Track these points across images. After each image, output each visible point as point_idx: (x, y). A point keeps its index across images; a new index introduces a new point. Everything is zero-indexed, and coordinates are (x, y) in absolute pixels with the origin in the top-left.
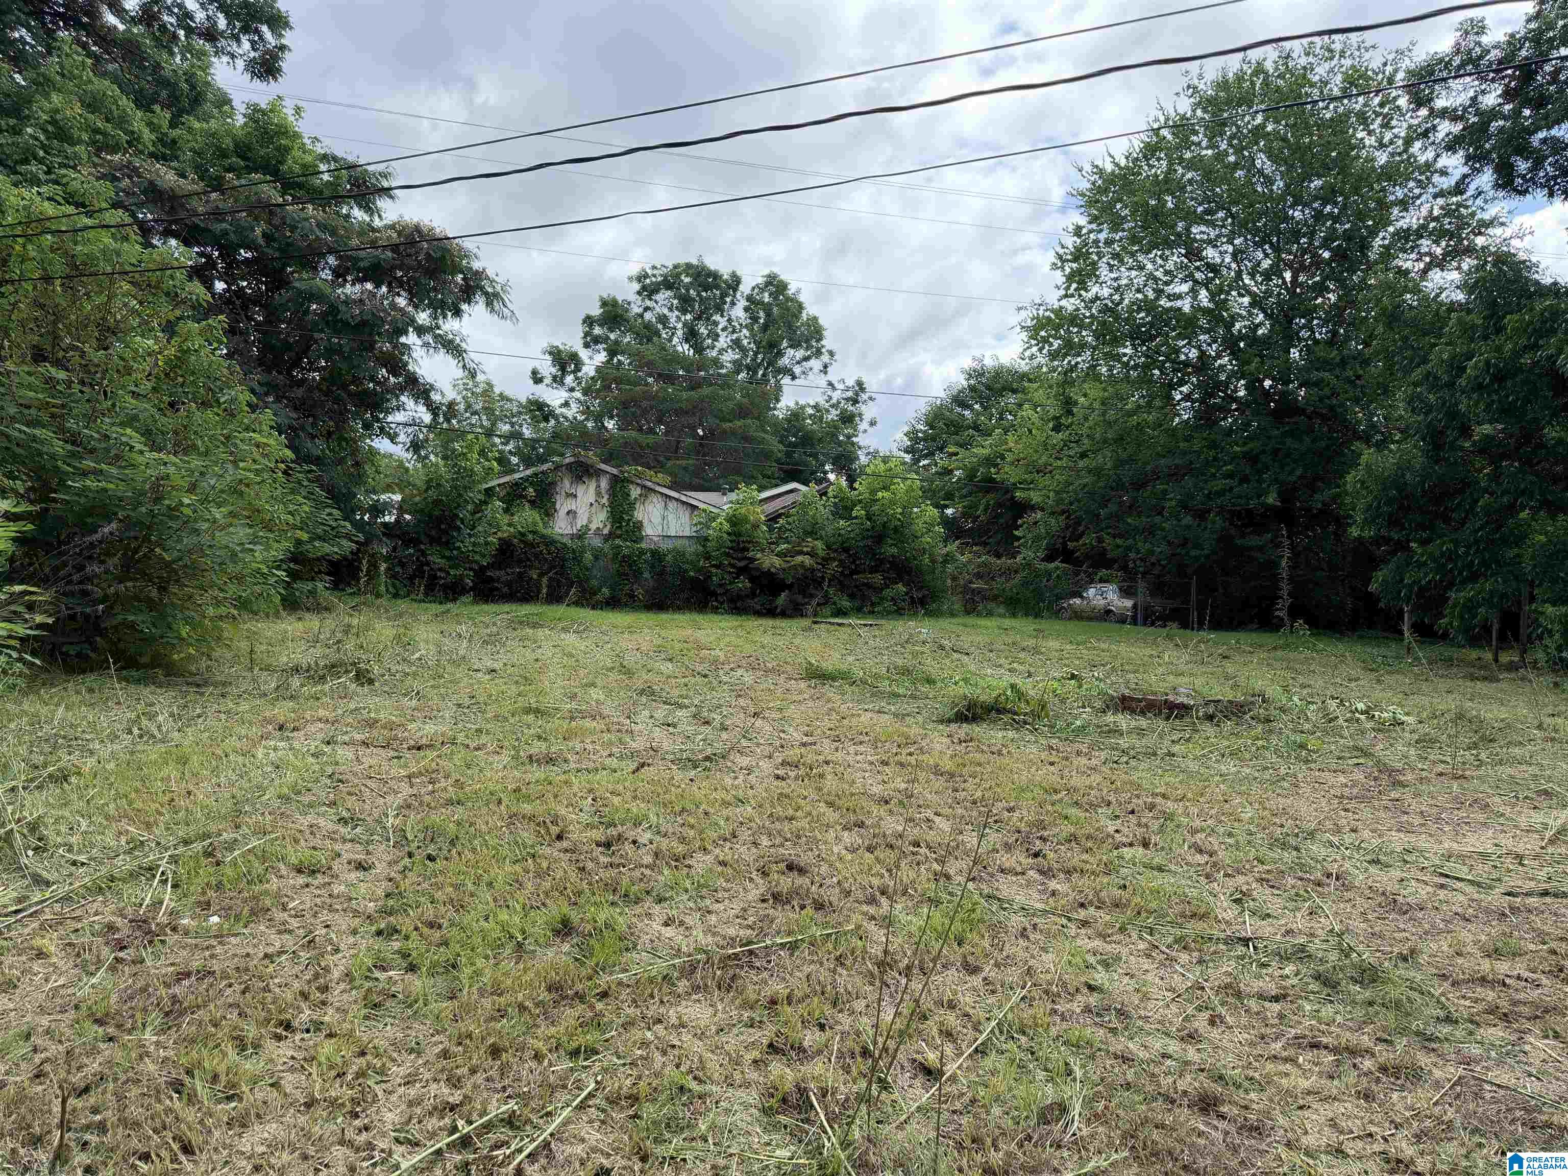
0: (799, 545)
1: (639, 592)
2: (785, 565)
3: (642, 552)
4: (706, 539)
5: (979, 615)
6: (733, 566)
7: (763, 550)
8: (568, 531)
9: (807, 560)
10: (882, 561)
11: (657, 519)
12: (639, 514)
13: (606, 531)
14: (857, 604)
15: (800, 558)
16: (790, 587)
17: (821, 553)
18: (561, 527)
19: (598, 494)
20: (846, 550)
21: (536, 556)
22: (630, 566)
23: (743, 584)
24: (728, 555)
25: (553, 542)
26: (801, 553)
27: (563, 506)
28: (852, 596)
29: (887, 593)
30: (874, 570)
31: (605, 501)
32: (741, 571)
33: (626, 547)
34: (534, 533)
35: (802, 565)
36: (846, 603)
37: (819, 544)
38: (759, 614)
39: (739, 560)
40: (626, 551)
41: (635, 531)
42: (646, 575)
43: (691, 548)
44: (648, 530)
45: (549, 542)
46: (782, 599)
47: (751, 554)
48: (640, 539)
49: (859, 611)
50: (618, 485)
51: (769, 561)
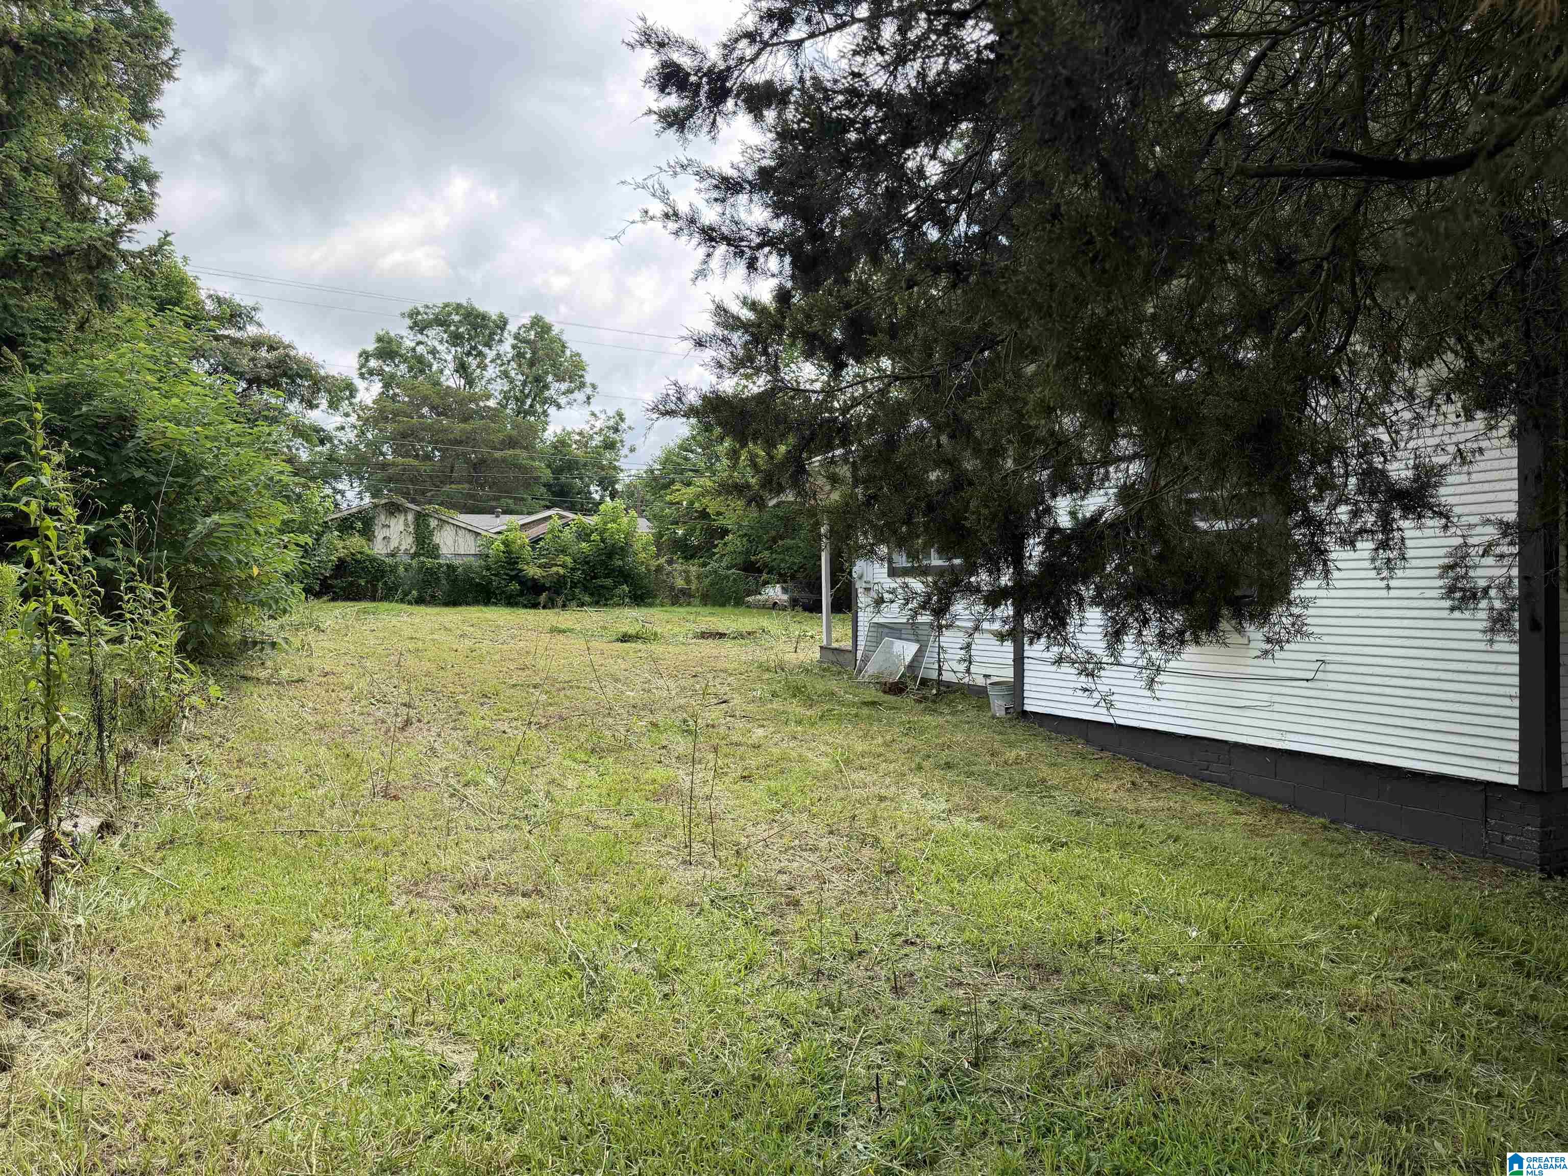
0: (554, 559)
1: (439, 594)
2: (545, 574)
3: (440, 566)
4: (487, 556)
5: (681, 605)
6: (507, 575)
7: (528, 564)
8: (384, 552)
9: (561, 571)
10: (613, 570)
11: (450, 542)
12: (437, 539)
13: (412, 551)
14: (596, 599)
15: (555, 569)
16: (549, 589)
17: (570, 566)
18: (379, 549)
19: (406, 525)
20: (587, 563)
21: (363, 569)
22: (431, 575)
23: (515, 586)
24: (503, 567)
25: (375, 560)
26: (556, 565)
27: (380, 533)
28: (592, 595)
29: (617, 592)
30: (607, 576)
31: (411, 529)
32: (512, 578)
33: (429, 562)
34: (361, 553)
35: (557, 573)
36: (587, 599)
37: (569, 560)
38: (525, 606)
39: (512, 570)
40: (429, 566)
41: (434, 552)
42: (444, 582)
43: (477, 563)
44: (444, 550)
45: (373, 560)
46: (543, 597)
47: (520, 566)
48: (437, 557)
49: (597, 603)
50: (421, 519)
51: (532, 571)
